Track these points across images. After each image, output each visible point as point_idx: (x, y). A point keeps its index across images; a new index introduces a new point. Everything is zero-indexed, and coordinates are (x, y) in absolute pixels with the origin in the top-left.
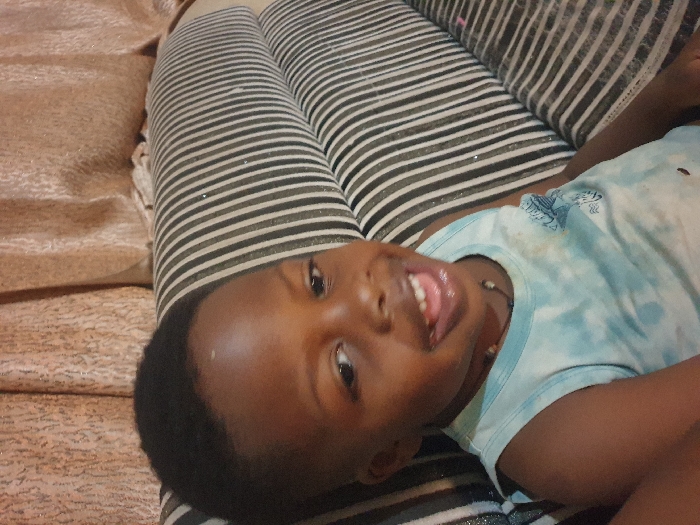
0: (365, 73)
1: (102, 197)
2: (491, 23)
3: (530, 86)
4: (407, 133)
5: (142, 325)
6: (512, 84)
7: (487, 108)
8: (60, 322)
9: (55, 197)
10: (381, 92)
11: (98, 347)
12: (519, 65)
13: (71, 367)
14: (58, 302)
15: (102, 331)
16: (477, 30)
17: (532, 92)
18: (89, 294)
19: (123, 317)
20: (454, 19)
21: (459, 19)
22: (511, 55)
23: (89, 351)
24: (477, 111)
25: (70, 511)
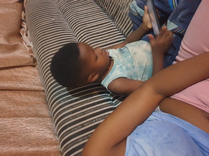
0: (84, 18)
1: (15, 43)
2: (112, 10)
3: (120, 26)
4: (95, 34)
5: (33, 75)
6: (117, 24)
7: (111, 29)
8: (14, 75)
9: (3, 43)
10: (88, 23)
11: (24, 80)
12: (118, 20)
13: (19, 84)
14: (12, 70)
15: (24, 76)
16: (109, 11)
17: (120, 27)
18: (19, 68)
19: (29, 73)
20: (104, 7)
21: (105, 7)
22: (116, 18)
23: (22, 81)
24: (109, 30)
25: (26, 113)
